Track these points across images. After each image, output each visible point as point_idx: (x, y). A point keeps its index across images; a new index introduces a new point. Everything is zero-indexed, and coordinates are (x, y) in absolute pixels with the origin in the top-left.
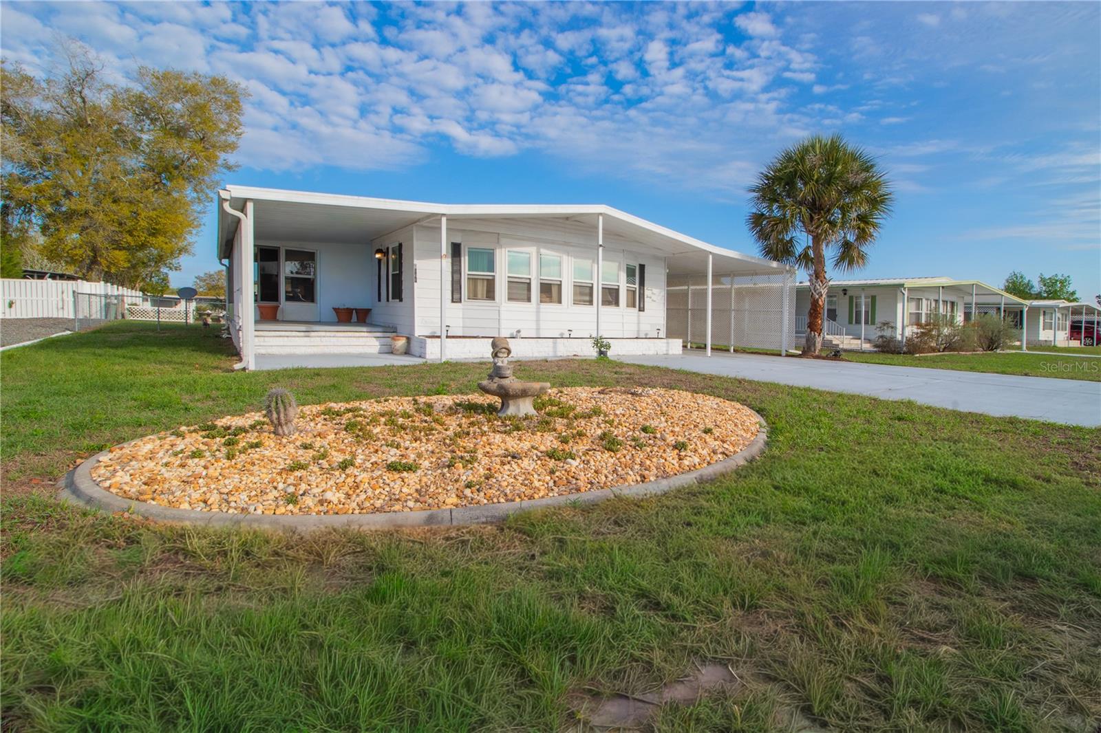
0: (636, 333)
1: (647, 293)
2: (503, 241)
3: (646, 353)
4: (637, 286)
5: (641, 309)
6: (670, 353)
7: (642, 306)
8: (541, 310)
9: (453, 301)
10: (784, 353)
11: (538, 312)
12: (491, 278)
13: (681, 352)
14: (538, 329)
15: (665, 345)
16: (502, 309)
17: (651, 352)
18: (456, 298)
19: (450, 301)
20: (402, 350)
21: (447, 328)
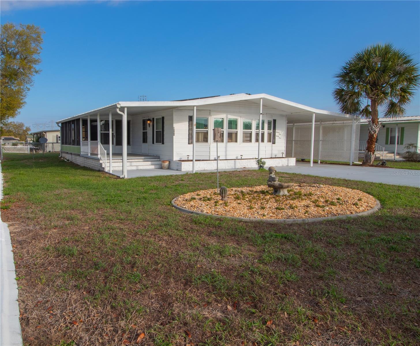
0: (271, 155)
1: (277, 134)
2: (212, 113)
3: (278, 165)
4: (272, 131)
5: (274, 143)
6: (289, 165)
7: (274, 141)
8: (228, 146)
9: (189, 144)
10: (351, 164)
11: (226, 147)
12: (206, 131)
13: (295, 165)
14: (226, 155)
15: (287, 161)
16: (211, 146)
17: (280, 165)
18: (190, 142)
19: (188, 143)
20: (167, 167)
21: (188, 157)
